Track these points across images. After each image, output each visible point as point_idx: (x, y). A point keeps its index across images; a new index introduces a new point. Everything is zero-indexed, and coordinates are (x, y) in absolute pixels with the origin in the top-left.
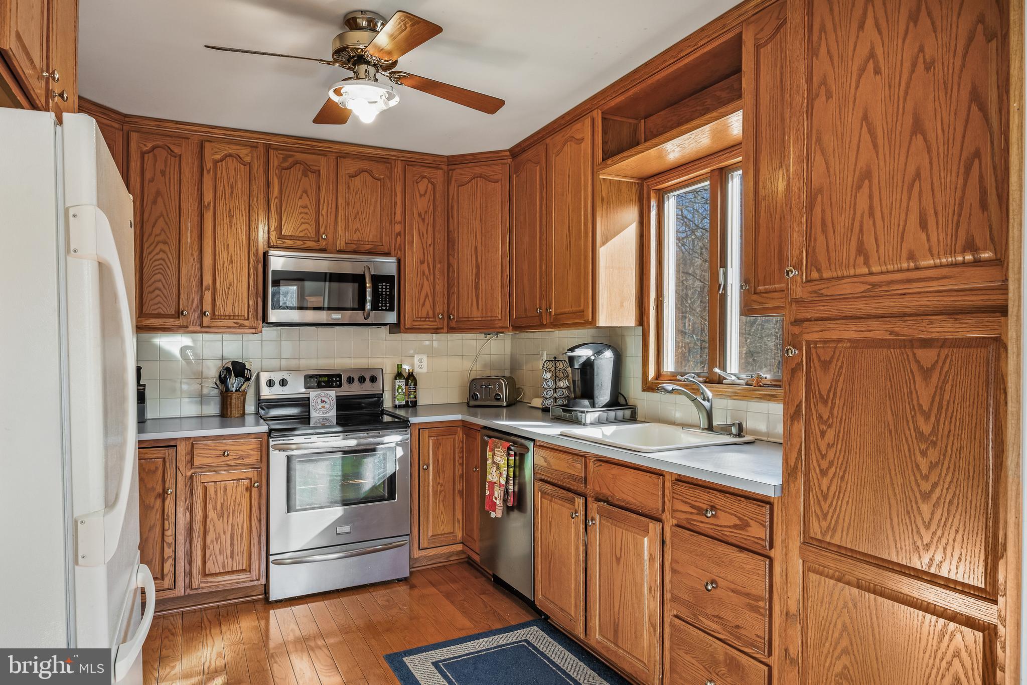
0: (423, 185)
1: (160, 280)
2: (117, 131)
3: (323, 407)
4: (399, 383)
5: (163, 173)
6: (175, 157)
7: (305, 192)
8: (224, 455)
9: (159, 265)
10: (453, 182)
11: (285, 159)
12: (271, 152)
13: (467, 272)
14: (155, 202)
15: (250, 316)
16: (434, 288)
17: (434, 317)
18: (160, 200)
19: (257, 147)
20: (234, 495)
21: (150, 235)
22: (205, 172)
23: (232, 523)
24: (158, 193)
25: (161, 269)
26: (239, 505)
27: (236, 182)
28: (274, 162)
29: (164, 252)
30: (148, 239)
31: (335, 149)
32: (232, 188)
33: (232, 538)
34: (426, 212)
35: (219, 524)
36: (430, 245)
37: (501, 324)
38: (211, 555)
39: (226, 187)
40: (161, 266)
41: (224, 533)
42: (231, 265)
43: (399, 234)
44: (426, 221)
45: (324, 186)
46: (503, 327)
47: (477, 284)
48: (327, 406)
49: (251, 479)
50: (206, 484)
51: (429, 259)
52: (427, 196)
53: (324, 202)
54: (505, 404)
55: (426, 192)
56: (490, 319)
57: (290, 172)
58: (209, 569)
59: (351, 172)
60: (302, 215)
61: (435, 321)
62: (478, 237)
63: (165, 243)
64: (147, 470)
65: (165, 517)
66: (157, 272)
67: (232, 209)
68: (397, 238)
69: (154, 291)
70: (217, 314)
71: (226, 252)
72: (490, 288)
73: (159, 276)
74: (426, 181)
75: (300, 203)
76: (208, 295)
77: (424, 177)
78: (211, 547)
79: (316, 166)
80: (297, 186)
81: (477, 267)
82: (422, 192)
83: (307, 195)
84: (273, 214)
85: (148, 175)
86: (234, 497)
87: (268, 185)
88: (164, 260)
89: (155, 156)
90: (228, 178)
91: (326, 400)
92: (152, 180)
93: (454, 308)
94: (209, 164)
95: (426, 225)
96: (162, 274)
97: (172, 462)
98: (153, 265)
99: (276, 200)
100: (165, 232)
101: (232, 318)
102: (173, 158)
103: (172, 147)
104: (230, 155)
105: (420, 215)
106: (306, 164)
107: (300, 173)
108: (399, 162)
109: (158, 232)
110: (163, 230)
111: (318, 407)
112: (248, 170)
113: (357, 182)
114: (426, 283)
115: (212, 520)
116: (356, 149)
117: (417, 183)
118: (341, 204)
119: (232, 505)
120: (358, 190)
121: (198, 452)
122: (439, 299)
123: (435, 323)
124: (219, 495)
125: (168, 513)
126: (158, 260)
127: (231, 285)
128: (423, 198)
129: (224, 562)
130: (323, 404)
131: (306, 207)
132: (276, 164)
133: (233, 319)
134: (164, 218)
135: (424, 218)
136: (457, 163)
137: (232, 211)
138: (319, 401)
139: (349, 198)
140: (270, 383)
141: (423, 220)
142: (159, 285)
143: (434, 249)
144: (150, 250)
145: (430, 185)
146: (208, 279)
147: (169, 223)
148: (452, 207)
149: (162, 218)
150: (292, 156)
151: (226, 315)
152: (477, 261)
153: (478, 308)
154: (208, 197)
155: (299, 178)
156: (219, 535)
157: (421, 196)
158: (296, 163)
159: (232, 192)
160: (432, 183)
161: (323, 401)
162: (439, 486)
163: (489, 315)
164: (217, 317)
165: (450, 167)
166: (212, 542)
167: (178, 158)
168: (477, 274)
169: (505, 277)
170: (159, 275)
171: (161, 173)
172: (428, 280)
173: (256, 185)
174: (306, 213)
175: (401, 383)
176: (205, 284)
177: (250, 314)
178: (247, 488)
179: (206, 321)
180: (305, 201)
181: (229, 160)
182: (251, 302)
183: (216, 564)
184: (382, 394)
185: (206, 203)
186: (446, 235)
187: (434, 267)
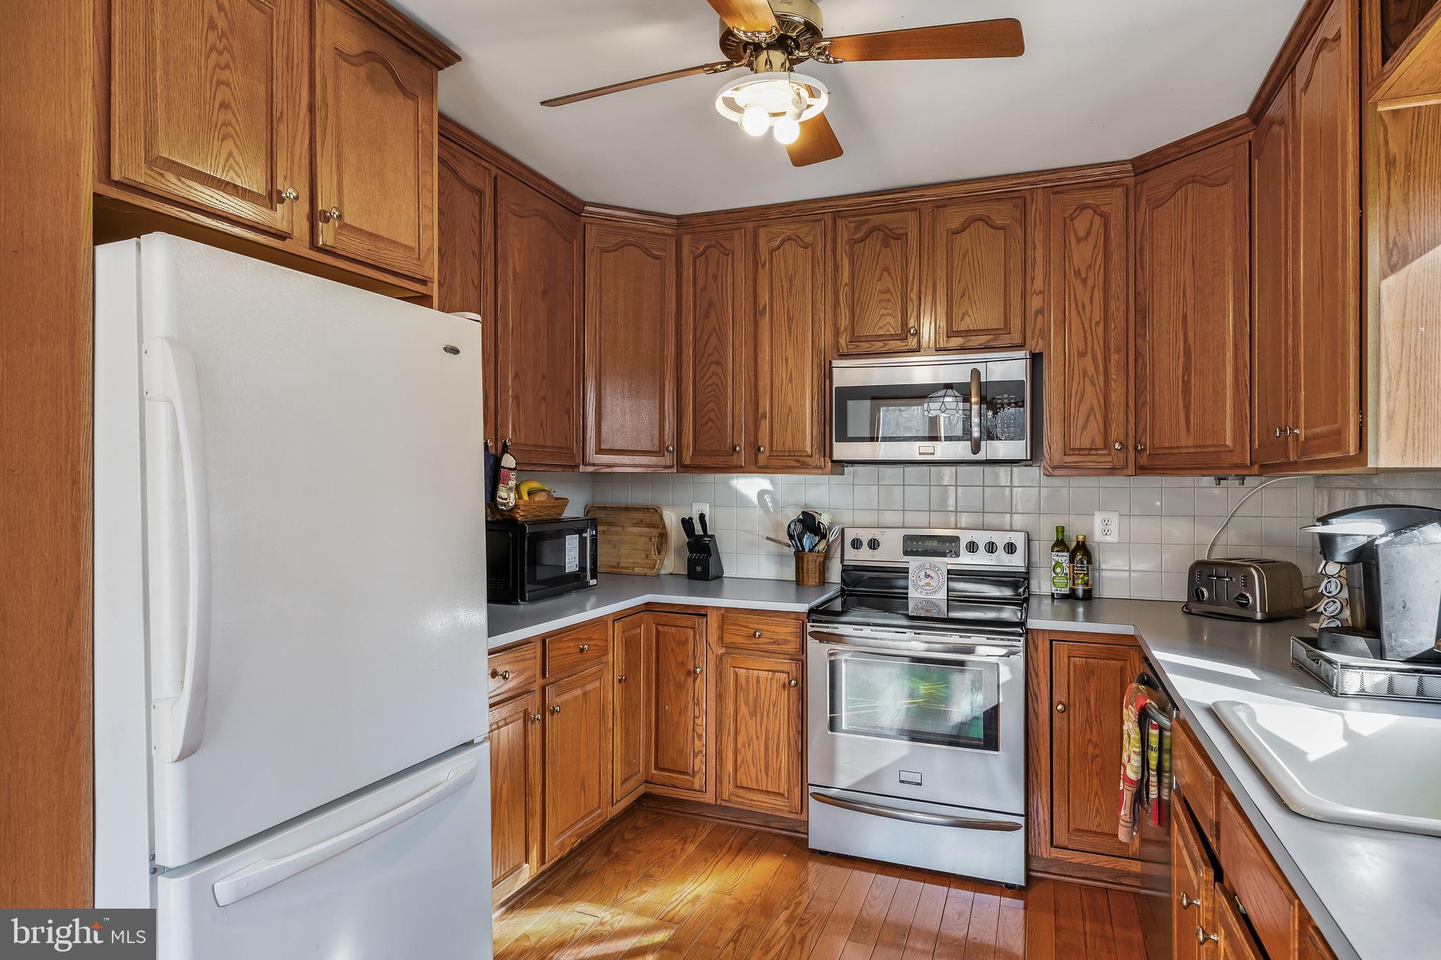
0: (1081, 225)
1: (713, 410)
2: (668, 237)
3: (928, 584)
4: (1056, 558)
5: (715, 277)
6: (728, 255)
7: (886, 269)
8: (754, 635)
9: (711, 391)
10: (1143, 203)
11: (857, 229)
12: (839, 221)
13: (1168, 364)
14: (707, 315)
15: (814, 451)
16: (1106, 397)
17: (1107, 446)
18: (712, 312)
19: (821, 220)
20: (768, 690)
21: (703, 355)
22: (760, 267)
23: (767, 728)
24: (711, 303)
25: (714, 395)
26: (774, 705)
27: (795, 273)
28: (844, 235)
29: (717, 375)
30: (700, 361)
31: (930, 196)
32: (791, 281)
33: (766, 748)
34: (1089, 267)
35: (751, 723)
36: (1097, 323)
37: (1236, 459)
38: (743, 762)
39: (784, 283)
40: (713, 393)
41: (757, 738)
42: (790, 385)
43: (1040, 311)
44: (1090, 283)
45: (914, 256)
46: (1237, 466)
47: (1186, 384)
48: (933, 583)
49: (788, 673)
50: (736, 669)
51: (1096, 347)
52: (1092, 239)
53: (914, 279)
54: (1259, 616)
55: (1089, 233)
56: (1212, 449)
57: (865, 244)
58: (740, 780)
59: (955, 224)
60: (883, 304)
61: (1109, 455)
62: (1188, 296)
63: (718, 363)
64: (677, 640)
65: (696, 701)
66: (709, 399)
67: (791, 308)
68: (1035, 320)
69: (707, 423)
70: (774, 449)
71: (784, 367)
72: (1211, 390)
73: (712, 405)
74: (1089, 212)
75: (880, 286)
76: (765, 425)
77: (1083, 207)
78: (743, 752)
79: (902, 228)
80: (875, 263)
81: (1187, 353)
82: (1082, 234)
83: (889, 274)
84: (842, 308)
85: (700, 283)
86: (768, 693)
87: (836, 268)
88: (717, 385)
89: (707, 259)
90: (787, 269)
91: (932, 574)
92: (704, 289)
93: (1145, 430)
94: (764, 256)
95: (1089, 289)
96: (715, 402)
97: (702, 635)
98: (706, 392)
99: (847, 288)
100: (717, 350)
101: (792, 454)
102: (725, 257)
103: (724, 243)
104: (789, 239)
105: (1077, 273)
106: (887, 228)
107: (879, 245)
108: (1040, 192)
109: (711, 351)
110: (715, 348)
111: (921, 584)
112: (810, 253)
113: (964, 240)
114: (1089, 388)
115: (743, 717)
116: (961, 188)
117: (1072, 220)
118: (940, 278)
119: (766, 704)
120: (967, 252)
121: (728, 627)
122: (1117, 416)
123: (1109, 459)
124: (751, 686)
125: (698, 697)
126: (711, 385)
127: (790, 410)
128: (1082, 244)
129: (757, 776)
130: (928, 580)
131: (888, 291)
132: (845, 238)
133: (794, 456)
134: (716, 333)
135: (1086, 277)
136: (1151, 167)
137: (791, 313)
138: (922, 574)
139: (952, 268)
140: (856, 544)
141: (1084, 281)
142: (712, 416)
143: (1106, 329)
144: (703, 373)
145: (1097, 219)
146: (765, 404)
147: (721, 338)
148: (1142, 249)
149: (714, 334)
150: (868, 221)
151: (785, 451)
152: (1185, 341)
153: (1188, 430)
154: (764, 298)
155: (877, 252)
156: (752, 740)
157: (1079, 240)
158: (875, 229)
159: (791, 288)
160: (1102, 215)
161: (927, 576)
162: (1091, 746)
163: (1209, 442)
164: (775, 454)
165: (1139, 178)
166: (744, 745)
167: (730, 256)
168: (1187, 366)
169: (1241, 365)
170: (712, 403)
171: (713, 278)
172: (1093, 384)
173: (819, 272)
174: (889, 301)
175: (1064, 558)
176: (761, 411)
177: (814, 448)
178: (784, 686)
179: (762, 459)
180: (887, 282)
181: (787, 245)
182: (814, 433)
183: (748, 776)
184: (1028, 573)
185: (761, 308)
186: (1132, 300)
187: (1107, 360)
